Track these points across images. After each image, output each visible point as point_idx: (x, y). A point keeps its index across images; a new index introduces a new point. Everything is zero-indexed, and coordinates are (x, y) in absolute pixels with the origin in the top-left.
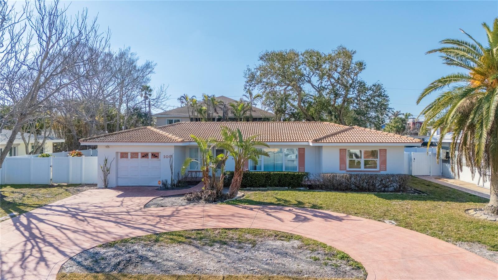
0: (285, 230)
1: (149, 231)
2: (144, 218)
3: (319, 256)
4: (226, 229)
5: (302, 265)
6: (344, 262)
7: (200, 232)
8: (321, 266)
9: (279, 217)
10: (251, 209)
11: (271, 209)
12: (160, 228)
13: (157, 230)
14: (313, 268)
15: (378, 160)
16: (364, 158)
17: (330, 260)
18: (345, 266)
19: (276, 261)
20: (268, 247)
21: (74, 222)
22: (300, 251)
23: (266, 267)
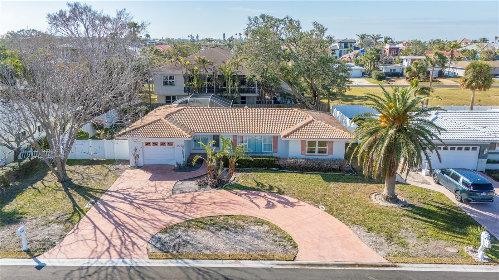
0: (261, 217)
1: (182, 218)
2: (176, 206)
3: (277, 239)
4: (227, 216)
5: (268, 245)
6: (289, 243)
7: (211, 218)
8: (277, 246)
9: (257, 203)
10: (240, 195)
11: (252, 194)
12: (188, 215)
13: (187, 218)
14: (272, 247)
15: (327, 148)
16: (318, 146)
17: (282, 242)
18: (289, 246)
19: (255, 243)
20: (251, 231)
21: (134, 210)
22: (268, 234)
23: (249, 247)
